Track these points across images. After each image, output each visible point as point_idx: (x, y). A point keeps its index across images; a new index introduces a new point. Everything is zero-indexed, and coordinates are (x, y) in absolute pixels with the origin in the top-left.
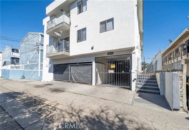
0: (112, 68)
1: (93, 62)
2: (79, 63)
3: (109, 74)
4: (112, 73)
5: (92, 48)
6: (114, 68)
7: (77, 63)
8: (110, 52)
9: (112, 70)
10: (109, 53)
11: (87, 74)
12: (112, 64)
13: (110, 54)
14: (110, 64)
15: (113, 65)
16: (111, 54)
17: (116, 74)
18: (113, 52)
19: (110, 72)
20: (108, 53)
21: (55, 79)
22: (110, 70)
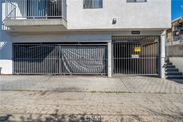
0: (136, 52)
1: (109, 43)
2: (80, 43)
3: (132, 59)
4: (137, 59)
5: (114, 22)
6: (139, 52)
7: (77, 43)
8: (136, 31)
9: (137, 54)
10: (134, 31)
11: (97, 60)
12: (136, 47)
13: (135, 34)
14: (134, 47)
15: (138, 48)
16: (137, 34)
17: (141, 59)
18: (139, 32)
19: (134, 58)
20: (132, 32)
21: (16, 71)
22: (134, 54)
